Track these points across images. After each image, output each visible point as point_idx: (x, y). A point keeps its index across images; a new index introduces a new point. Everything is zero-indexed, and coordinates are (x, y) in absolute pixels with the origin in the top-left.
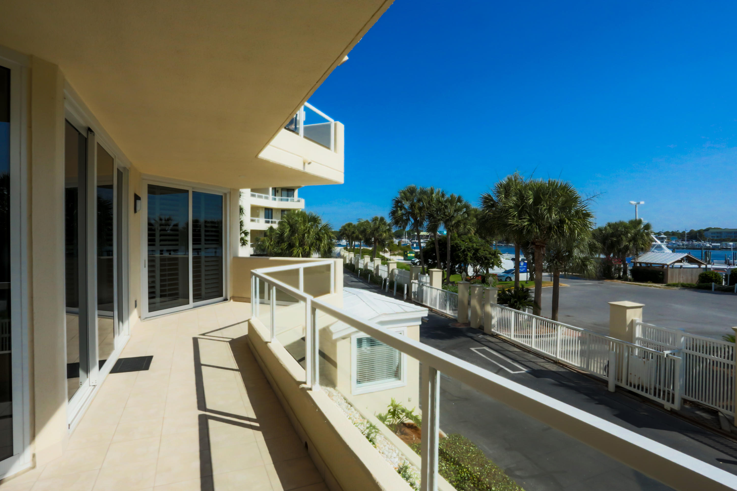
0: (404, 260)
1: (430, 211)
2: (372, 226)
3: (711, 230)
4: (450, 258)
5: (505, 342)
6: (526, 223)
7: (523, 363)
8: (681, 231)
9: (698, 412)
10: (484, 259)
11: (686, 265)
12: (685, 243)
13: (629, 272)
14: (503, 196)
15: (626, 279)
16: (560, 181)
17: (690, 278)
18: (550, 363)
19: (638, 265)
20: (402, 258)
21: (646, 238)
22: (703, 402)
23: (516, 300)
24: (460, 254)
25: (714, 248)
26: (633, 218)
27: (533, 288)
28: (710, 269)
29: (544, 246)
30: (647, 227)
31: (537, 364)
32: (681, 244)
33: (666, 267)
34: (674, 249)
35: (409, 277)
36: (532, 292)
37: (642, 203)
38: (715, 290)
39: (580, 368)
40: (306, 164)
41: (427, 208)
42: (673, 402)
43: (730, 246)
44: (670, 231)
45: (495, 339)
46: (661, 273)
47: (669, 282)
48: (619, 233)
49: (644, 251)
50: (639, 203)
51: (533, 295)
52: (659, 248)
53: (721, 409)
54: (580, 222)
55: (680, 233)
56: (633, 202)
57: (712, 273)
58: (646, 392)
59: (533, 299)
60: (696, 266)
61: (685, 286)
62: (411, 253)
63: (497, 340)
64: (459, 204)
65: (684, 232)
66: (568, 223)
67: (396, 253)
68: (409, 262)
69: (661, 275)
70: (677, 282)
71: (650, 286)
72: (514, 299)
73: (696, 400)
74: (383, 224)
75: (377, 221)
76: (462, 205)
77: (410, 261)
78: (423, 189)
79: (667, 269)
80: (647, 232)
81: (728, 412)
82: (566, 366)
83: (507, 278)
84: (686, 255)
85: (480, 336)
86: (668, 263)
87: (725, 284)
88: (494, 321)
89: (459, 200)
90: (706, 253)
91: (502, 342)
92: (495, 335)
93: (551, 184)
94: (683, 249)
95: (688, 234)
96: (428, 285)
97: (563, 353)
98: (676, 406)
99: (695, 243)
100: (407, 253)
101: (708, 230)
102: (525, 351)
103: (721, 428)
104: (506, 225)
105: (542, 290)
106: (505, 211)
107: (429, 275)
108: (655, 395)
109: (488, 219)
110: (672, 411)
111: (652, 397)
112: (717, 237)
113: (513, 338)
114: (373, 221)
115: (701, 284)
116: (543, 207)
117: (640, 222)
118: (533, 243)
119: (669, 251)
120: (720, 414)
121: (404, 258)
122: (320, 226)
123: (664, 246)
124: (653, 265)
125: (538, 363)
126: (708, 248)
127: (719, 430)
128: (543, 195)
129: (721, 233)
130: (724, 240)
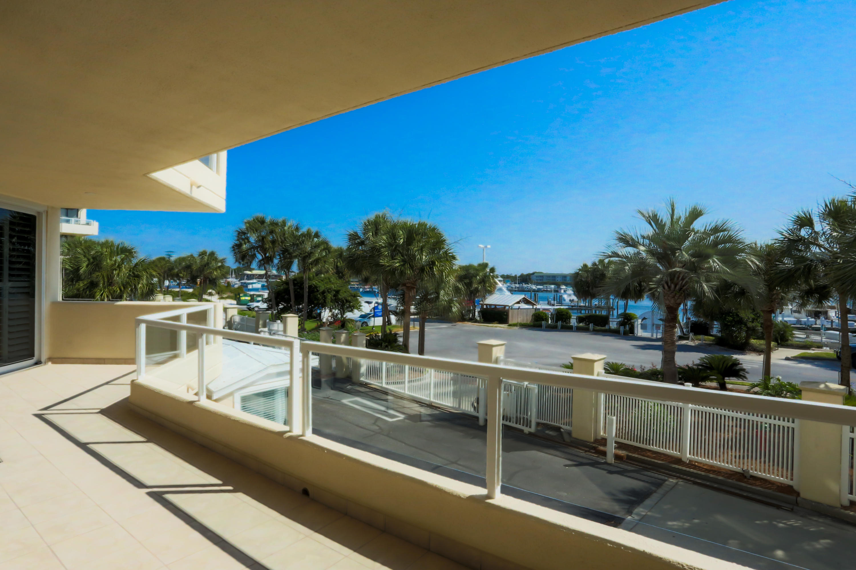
0: (238, 304)
1: (285, 246)
2: (198, 261)
3: (536, 274)
4: (307, 301)
5: (375, 391)
6: (397, 265)
7: (398, 409)
8: (513, 275)
9: (547, 432)
10: (345, 301)
11: (523, 306)
12: (517, 285)
13: (477, 314)
14: (371, 234)
15: (476, 321)
16: (430, 222)
17: (525, 319)
18: (424, 407)
19: (485, 307)
20: (235, 302)
21: (492, 281)
22: (550, 423)
23: (387, 344)
24: (319, 296)
25: (539, 290)
26: (481, 262)
27: (401, 331)
28: (539, 309)
29: (414, 288)
30: (492, 270)
31: (412, 410)
32: (514, 287)
33: (507, 308)
34: (512, 291)
35: (254, 325)
36: (401, 337)
37: (489, 246)
38: (546, 327)
39: (453, 408)
40: (194, 188)
41: (281, 242)
42: (530, 427)
43: (551, 288)
44: (505, 274)
45: (364, 388)
46: (506, 313)
47: (510, 322)
48: (471, 275)
49: (491, 292)
50: (486, 247)
51: (401, 339)
52: (500, 289)
53: (562, 426)
54: (448, 265)
55: (513, 276)
56: (482, 246)
57: (542, 312)
58: (510, 421)
59: (401, 344)
60: (531, 307)
61: (523, 326)
62: (245, 295)
63: (367, 390)
64: (316, 240)
65: (516, 276)
66: (437, 265)
67: (225, 296)
68: (244, 307)
69: (505, 315)
70: (516, 322)
71: (496, 327)
72: (385, 343)
73: (546, 422)
74: (213, 260)
75: (205, 256)
76: (319, 241)
77: (246, 306)
78: (273, 221)
79: (508, 310)
80: (493, 275)
81: (568, 428)
82: (439, 408)
83: (363, 323)
84: (523, 296)
85: (348, 387)
86: (510, 305)
87: (551, 322)
88: (363, 370)
89: (317, 235)
90: (535, 295)
91: (372, 391)
92: (364, 385)
93: (422, 225)
94: (515, 291)
95: (519, 277)
96: (282, 333)
97: (436, 396)
98: (533, 429)
99: (525, 286)
100: (240, 297)
101: (533, 274)
102: (397, 398)
103: (564, 441)
104: (378, 265)
105: (410, 333)
106: (375, 251)
107: (281, 321)
108: (516, 423)
109: (357, 258)
110: (530, 434)
111: (514, 425)
112: (540, 280)
113: (384, 385)
114: (200, 255)
115: (536, 323)
116: (414, 248)
117: (486, 265)
118: (404, 285)
119: (508, 293)
120: (562, 430)
121: (237, 302)
122: (134, 261)
123: (505, 289)
124: (497, 307)
125: (413, 408)
126: (534, 291)
127: (564, 442)
128: (416, 235)
129: (542, 276)
130: (546, 283)
